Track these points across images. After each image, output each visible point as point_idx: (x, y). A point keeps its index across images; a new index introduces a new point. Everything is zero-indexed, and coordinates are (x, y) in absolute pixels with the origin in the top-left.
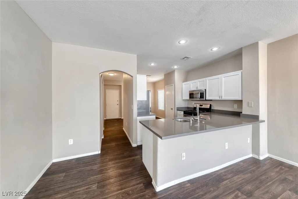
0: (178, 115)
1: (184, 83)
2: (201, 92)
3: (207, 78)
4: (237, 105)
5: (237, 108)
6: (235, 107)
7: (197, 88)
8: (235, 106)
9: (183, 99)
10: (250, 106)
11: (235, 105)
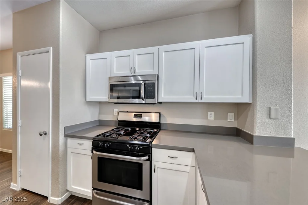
0: (69, 151)
1: (89, 57)
2: (147, 82)
3: (160, 47)
4: (213, 113)
5: (213, 119)
6: (209, 118)
7: (133, 69)
8: (211, 114)
9: (87, 100)
10: (273, 116)
11: (209, 113)
